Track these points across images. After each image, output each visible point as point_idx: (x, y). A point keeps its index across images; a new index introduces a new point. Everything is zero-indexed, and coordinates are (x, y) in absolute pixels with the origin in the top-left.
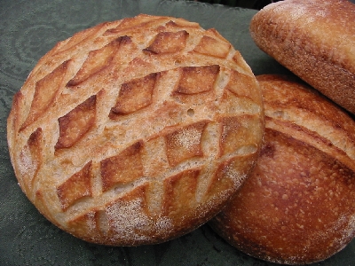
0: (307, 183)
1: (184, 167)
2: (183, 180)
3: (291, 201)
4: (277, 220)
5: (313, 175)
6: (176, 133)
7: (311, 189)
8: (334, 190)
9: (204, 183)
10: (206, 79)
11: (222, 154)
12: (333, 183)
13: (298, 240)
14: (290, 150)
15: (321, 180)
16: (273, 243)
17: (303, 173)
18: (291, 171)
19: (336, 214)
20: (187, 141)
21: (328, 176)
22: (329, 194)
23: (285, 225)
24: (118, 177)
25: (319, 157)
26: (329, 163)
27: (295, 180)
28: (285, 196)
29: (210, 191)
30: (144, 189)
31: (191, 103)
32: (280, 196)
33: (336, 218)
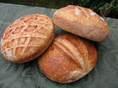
0: (58, 59)
1: (20, 46)
2: (19, 48)
3: (52, 62)
4: (48, 66)
5: (60, 57)
6: (20, 38)
7: (59, 61)
8: (66, 63)
9: (24, 50)
10: (33, 28)
11: (29, 44)
12: (66, 61)
13: (53, 73)
14: (57, 49)
15: (62, 59)
16: (47, 72)
17: (58, 56)
18: (55, 55)
19: (65, 69)
20: (23, 40)
21: (65, 58)
22: (64, 63)
23: (50, 68)
24: (9, 46)
25: (63, 53)
26: (65, 55)
27: (55, 57)
28: (51, 61)
29: (25, 52)
30: (12, 49)
31: (27, 33)
32: (50, 61)
33: (65, 71)
